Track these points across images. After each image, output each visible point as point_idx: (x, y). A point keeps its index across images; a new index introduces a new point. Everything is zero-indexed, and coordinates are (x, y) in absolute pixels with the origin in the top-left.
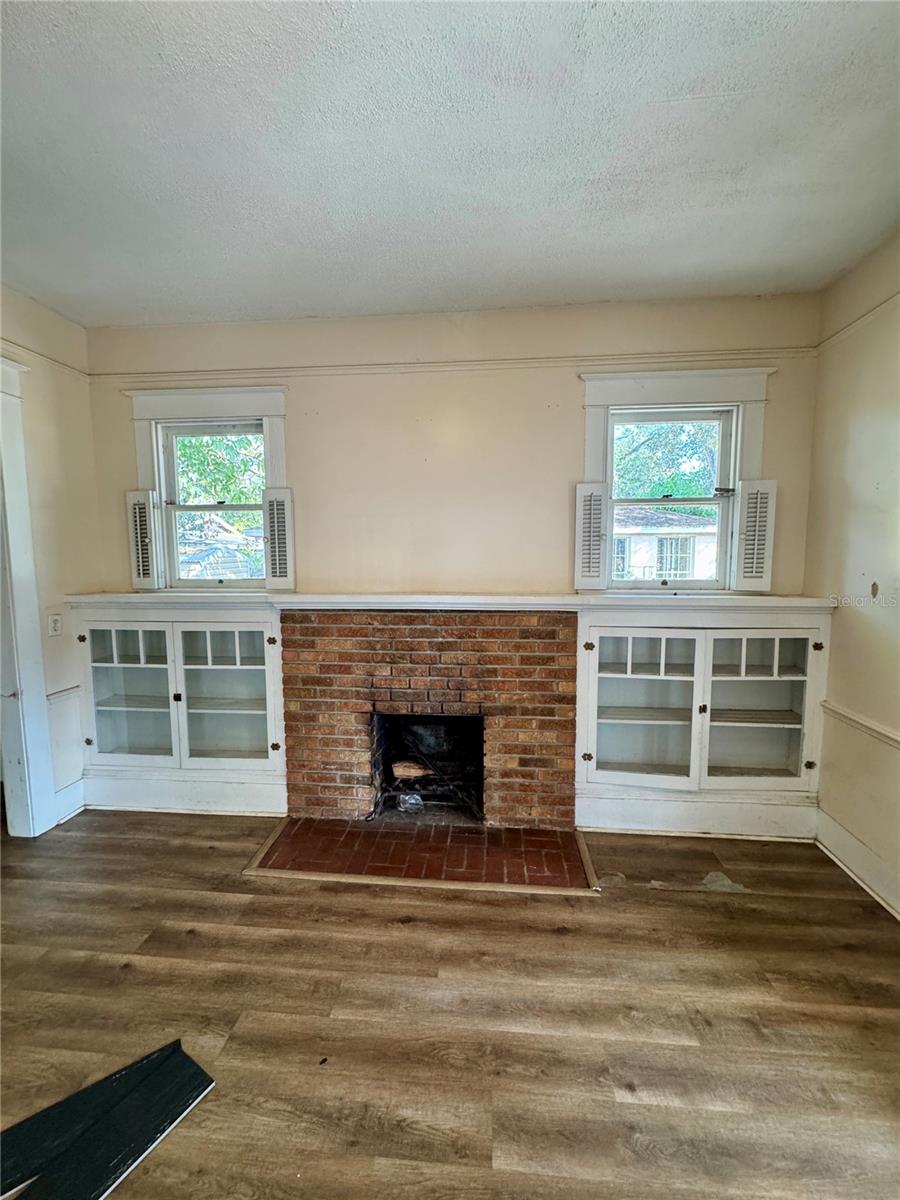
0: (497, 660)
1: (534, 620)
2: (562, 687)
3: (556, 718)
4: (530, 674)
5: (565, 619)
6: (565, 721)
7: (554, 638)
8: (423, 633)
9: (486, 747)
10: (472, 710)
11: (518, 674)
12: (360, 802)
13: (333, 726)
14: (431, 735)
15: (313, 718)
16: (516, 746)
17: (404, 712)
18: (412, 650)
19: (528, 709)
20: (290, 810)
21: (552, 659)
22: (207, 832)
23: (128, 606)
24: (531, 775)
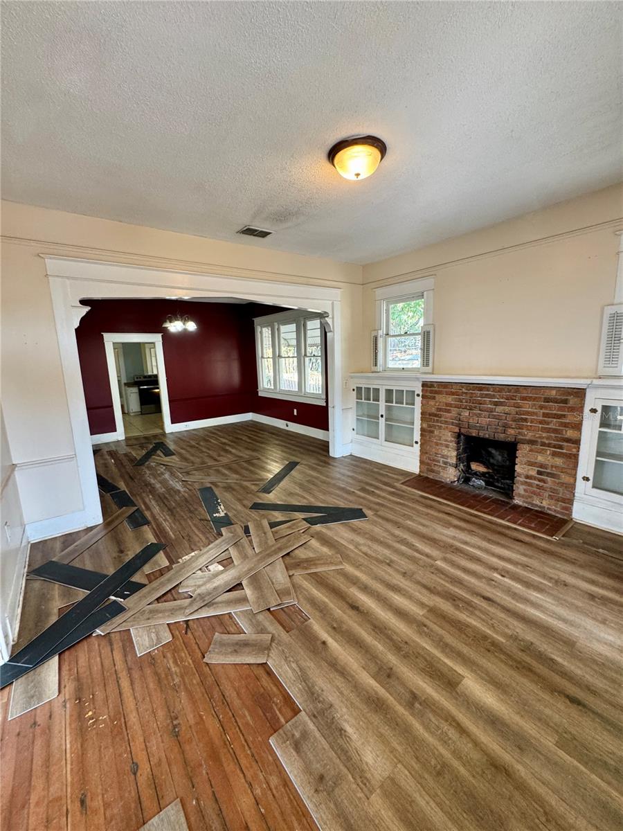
0: (528, 413)
1: (554, 392)
2: (570, 433)
3: (564, 451)
4: (548, 423)
5: (575, 393)
6: (570, 454)
7: (566, 404)
8: (487, 396)
9: (517, 460)
10: (511, 439)
11: (541, 422)
12: (451, 475)
13: (441, 437)
14: (499, 455)
15: (432, 432)
16: (536, 463)
17: (474, 435)
18: (481, 404)
19: (545, 443)
20: (420, 471)
21: (564, 416)
22: (387, 470)
23: (368, 378)
24: (544, 481)
